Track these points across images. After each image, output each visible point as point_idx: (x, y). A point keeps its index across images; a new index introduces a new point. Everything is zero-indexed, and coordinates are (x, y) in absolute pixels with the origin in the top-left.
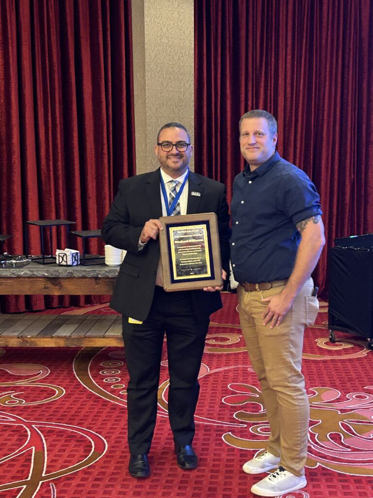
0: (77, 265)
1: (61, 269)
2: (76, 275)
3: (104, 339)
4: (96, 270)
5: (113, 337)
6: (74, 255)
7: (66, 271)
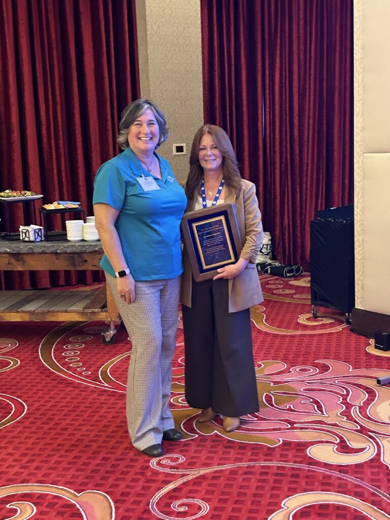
0: (41, 241)
1: (22, 245)
2: (37, 250)
3: (66, 314)
4: (55, 246)
5: (74, 312)
6: (37, 231)
7: (26, 246)
